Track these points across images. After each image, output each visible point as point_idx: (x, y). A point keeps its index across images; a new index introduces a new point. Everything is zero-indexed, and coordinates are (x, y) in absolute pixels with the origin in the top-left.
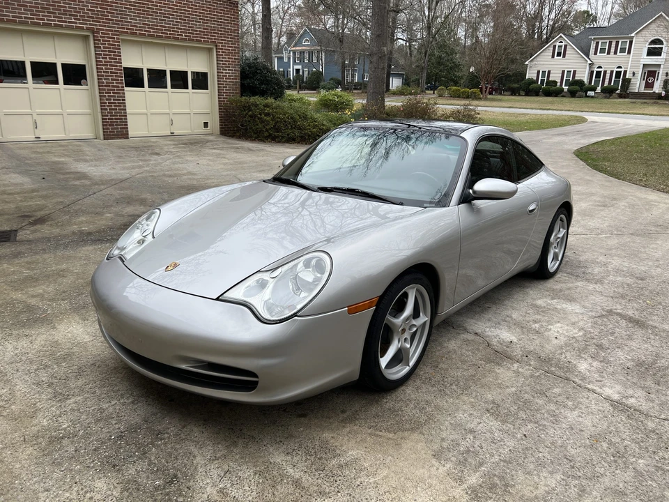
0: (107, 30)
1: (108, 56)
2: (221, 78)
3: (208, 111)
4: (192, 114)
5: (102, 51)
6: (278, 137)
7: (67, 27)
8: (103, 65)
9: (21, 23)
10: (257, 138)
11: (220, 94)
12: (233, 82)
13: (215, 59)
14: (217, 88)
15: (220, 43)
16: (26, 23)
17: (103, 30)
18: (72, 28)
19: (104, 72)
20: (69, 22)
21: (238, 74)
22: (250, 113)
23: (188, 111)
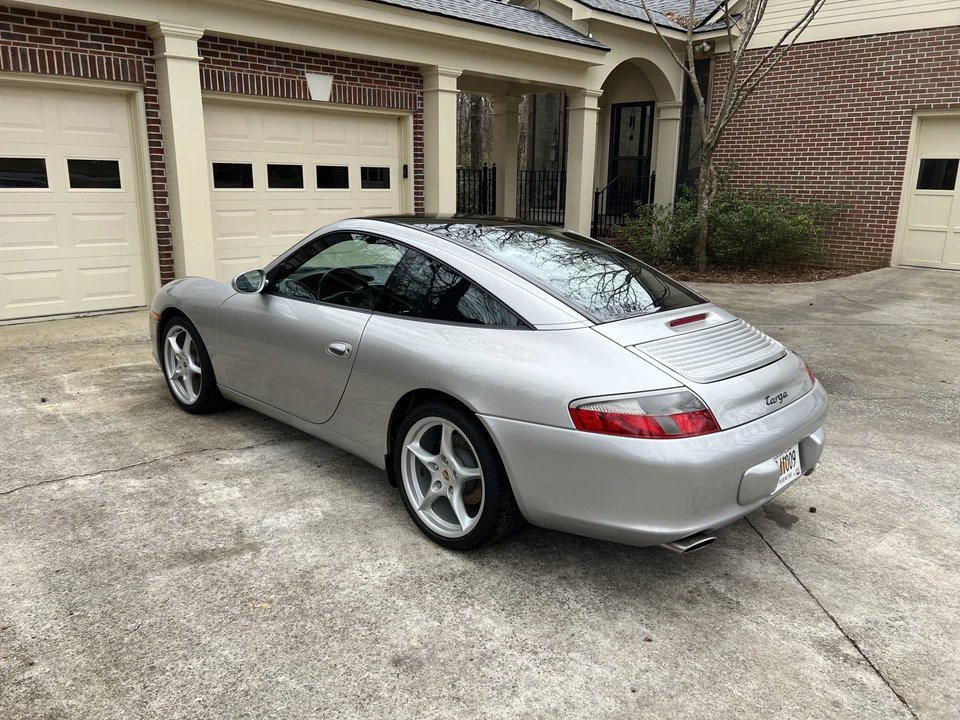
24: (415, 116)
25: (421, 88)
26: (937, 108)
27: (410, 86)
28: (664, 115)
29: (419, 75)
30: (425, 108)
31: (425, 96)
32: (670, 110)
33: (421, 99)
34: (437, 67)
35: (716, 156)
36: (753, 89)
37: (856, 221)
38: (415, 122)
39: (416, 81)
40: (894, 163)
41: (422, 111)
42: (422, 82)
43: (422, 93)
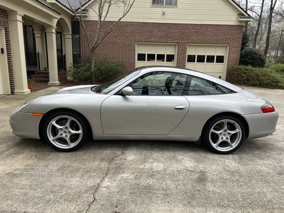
0: (183, 42)
1: (182, 51)
2: (229, 58)
3: (222, 71)
4: (214, 73)
5: (180, 50)
6: (247, 84)
7: (169, 42)
8: (179, 54)
9: (155, 42)
10: (238, 84)
11: (228, 65)
12: (235, 59)
13: (228, 50)
14: (227, 62)
15: (231, 43)
16: (156, 42)
17: (181, 42)
18: (171, 42)
19: (179, 57)
20: (170, 41)
21: (239, 56)
22: (237, 73)
23: (213, 71)
24: (5, 29)
25: (7, 18)
26: (141, 41)
27: (3, 17)
28: (66, 36)
29: (6, 13)
30: (9, 27)
31: (9, 22)
32: (69, 35)
33: (8, 23)
34: (17, 11)
35: (96, 50)
36: (109, 32)
37: (126, 68)
38: (5, 32)
39: (5, 16)
40: (133, 54)
41: (8, 27)
42: (7, 16)
43: (8, 21)
